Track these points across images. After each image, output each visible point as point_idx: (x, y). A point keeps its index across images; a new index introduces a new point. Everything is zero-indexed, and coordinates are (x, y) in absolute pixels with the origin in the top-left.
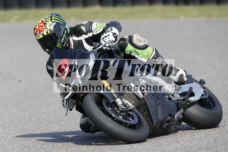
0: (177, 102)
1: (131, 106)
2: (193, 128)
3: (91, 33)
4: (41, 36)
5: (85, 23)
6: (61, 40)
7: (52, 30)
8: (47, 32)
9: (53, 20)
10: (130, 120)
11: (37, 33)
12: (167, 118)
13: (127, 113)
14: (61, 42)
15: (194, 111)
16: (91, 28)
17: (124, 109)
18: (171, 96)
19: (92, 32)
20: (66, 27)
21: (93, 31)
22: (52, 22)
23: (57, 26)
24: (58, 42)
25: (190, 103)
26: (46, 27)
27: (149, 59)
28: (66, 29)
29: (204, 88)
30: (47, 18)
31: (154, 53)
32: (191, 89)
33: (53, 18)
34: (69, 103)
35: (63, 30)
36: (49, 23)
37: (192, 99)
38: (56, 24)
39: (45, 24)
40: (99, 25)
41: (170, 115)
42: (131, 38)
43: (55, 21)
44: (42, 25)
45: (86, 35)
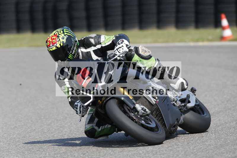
0: (180, 108)
1: (148, 111)
2: (187, 133)
5: (93, 35)
6: (73, 51)
7: (64, 42)
10: (150, 124)
11: (50, 45)
12: (175, 122)
14: (73, 54)
15: (190, 116)
16: (100, 40)
18: (174, 102)
19: (101, 44)
25: (187, 109)
28: (76, 41)
30: (59, 31)
32: (188, 96)
33: (65, 31)
34: (83, 110)
35: (74, 42)
37: (189, 105)
39: (58, 37)
40: (107, 37)
41: (177, 120)
43: (67, 35)
44: (55, 37)
45: (95, 47)
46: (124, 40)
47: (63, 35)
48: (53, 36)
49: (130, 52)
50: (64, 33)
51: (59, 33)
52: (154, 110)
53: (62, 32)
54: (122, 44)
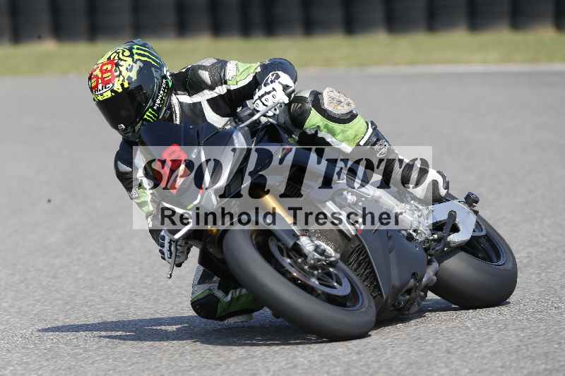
0: (427, 245)
1: (333, 255)
3: (224, 86)
4: (108, 94)
5: (208, 62)
6: (154, 102)
7: (133, 80)
8: (122, 85)
9: (136, 57)
10: (334, 287)
11: (97, 86)
12: (409, 281)
13: (325, 270)
14: (155, 108)
15: (457, 265)
16: (224, 75)
17: (319, 260)
18: (411, 232)
19: (226, 83)
20: (165, 72)
21: (229, 82)
22: (133, 60)
23: (145, 70)
24: (148, 108)
25: (450, 247)
26: (120, 72)
27: (358, 145)
28: (165, 77)
29: (476, 213)
30: (121, 51)
31: (370, 130)
32: (452, 215)
33: (135, 51)
34: (177, 249)
35: (158, 79)
36: (128, 63)
37: (455, 238)
38: (142, 65)
39: (117, 65)
40: (242, 66)
41: (414, 275)
42: (317, 97)
43: (139, 60)
44: (109, 67)
45: (211, 92)
46: (280, 73)
47: (130, 60)
48: (105, 64)
49: (300, 105)
50: (132, 55)
51: (121, 56)
52: (353, 252)
53: (127, 53)
54: (273, 85)
